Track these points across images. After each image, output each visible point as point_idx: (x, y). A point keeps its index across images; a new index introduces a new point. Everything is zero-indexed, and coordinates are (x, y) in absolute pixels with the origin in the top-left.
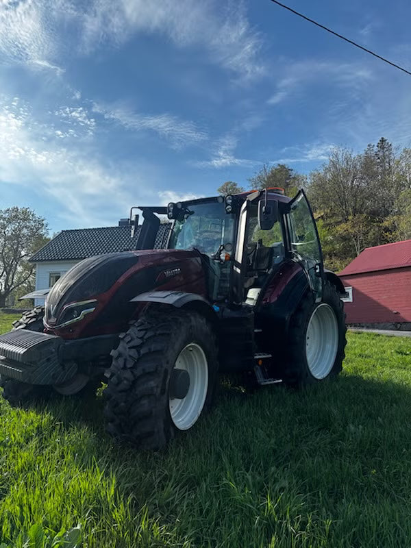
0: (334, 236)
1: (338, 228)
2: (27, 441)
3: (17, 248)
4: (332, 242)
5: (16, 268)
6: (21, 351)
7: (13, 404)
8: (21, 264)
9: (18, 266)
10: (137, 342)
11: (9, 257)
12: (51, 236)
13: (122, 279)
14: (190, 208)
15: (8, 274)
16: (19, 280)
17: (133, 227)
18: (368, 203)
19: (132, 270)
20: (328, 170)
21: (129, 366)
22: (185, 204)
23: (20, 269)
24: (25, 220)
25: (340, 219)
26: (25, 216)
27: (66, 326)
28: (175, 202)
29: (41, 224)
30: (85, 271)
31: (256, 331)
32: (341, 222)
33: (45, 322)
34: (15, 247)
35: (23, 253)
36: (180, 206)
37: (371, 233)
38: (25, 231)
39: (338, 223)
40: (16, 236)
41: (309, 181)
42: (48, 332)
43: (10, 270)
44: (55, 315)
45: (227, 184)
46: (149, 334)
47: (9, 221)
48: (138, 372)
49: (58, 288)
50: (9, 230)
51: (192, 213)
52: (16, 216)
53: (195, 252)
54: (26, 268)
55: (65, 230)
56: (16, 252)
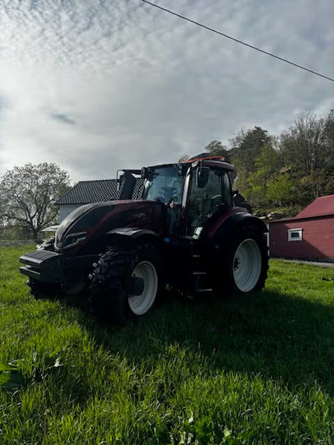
0: (298, 187)
1: (302, 180)
2: (43, 315)
3: (47, 194)
4: (295, 192)
5: (45, 209)
6: (39, 262)
7: (37, 298)
8: (50, 207)
9: (47, 208)
10: (108, 258)
11: (40, 201)
12: (72, 185)
13: (104, 219)
14: (157, 171)
15: (40, 214)
16: (47, 219)
17: (118, 184)
18: (327, 160)
19: (110, 214)
20: (294, 132)
21: (103, 272)
22: (153, 168)
23: (48, 210)
24: (52, 172)
25: (304, 172)
26: (53, 169)
27: (68, 248)
28: (147, 167)
29: (64, 175)
30: (80, 214)
31: (195, 256)
32: (304, 175)
33: (55, 246)
34: (45, 193)
35: (51, 198)
36: (149, 170)
37: (328, 185)
38: (52, 181)
39: (302, 176)
40: (46, 185)
41: (279, 141)
42: (56, 252)
43: (41, 211)
44: (61, 241)
45: (213, 143)
46: (117, 253)
47: (41, 174)
48: (108, 276)
49: (65, 223)
50: (41, 181)
51: (158, 174)
52: (46, 170)
53: (158, 202)
54: (53, 210)
55: (81, 181)
56: (46, 198)
